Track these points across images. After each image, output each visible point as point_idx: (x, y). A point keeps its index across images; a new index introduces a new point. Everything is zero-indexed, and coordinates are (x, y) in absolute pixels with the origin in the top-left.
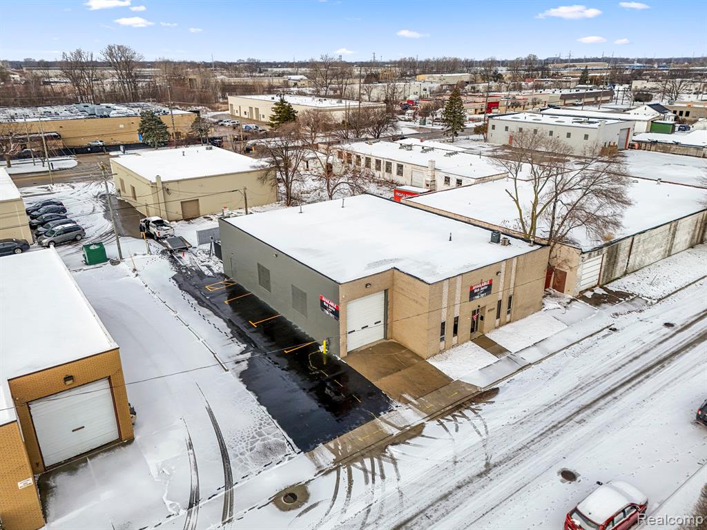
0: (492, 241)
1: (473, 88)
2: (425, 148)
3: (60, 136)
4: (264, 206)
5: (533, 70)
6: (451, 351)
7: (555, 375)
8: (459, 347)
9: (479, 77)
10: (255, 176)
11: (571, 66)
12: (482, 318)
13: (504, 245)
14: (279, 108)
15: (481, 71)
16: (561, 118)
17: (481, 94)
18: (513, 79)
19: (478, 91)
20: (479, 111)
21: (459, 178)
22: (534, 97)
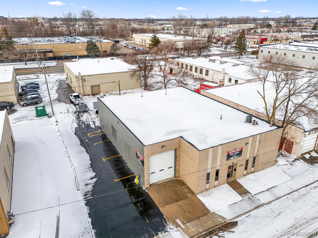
0: (246, 121)
1: (255, 31)
2: (222, 62)
3: (52, 51)
4: (134, 89)
5: (288, 23)
6: (213, 190)
7: (279, 214)
8: (218, 188)
9: (259, 26)
10: (128, 74)
11: (308, 21)
12: (235, 170)
13: (254, 124)
14: (153, 40)
15: (261, 23)
16: (300, 48)
17: (258, 34)
18: (277, 27)
19: (257, 33)
20: (256, 43)
21: (237, 79)
22: (286, 36)
